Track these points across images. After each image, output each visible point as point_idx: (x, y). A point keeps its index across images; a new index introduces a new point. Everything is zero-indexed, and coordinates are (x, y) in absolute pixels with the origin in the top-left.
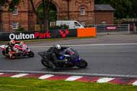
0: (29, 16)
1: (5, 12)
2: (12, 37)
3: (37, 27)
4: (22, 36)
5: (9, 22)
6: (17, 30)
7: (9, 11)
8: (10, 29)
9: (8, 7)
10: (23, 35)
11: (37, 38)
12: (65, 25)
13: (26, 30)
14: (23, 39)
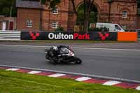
0: (69, 16)
3: (76, 28)
4: (61, 36)
5: (49, 22)
6: (56, 30)
8: (49, 27)
10: (63, 35)
11: (76, 39)
12: (105, 28)
13: (65, 30)
14: (61, 39)
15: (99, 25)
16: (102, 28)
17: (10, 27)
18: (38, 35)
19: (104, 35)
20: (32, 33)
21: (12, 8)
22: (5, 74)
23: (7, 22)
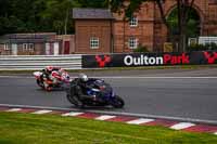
0: (155, 28)
1: (118, 21)
2: (129, 60)
3: (168, 47)
4: (143, 59)
5: (125, 38)
6: (135, 51)
7: (124, 21)
8: (125, 48)
9: (123, 15)
10: (146, 58)
12: (213, 44)
13: (150, 50)
14: (144, 65)
15: (203, 40)
16: (208, 45)
17: (65, 49)
18: (108, 59)
19: (212, 56)
21: (66, 20)
22: (60, 120)
23: (60, 42)
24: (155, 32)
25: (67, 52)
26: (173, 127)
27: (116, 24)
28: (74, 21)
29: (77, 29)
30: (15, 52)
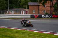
1: (41, 6)
2: (43, 16)
3: (54, 13)
5: (42, 10)
6: (45, 14)
8: (42, 13)
9: (42, 4)
10: (48, 16)
11: (54, 17)
13: (49, 14)
17: (26, 13)
20: (35, 15)
21: (27, 5)
22: (25, 32)
23: (25, 11)
24: (50, 9)
25: (27, 14)
26: (55, 35)
27: (40, 7)
28: (29, 5)
29: (29, 8)
30: (13, 13)
